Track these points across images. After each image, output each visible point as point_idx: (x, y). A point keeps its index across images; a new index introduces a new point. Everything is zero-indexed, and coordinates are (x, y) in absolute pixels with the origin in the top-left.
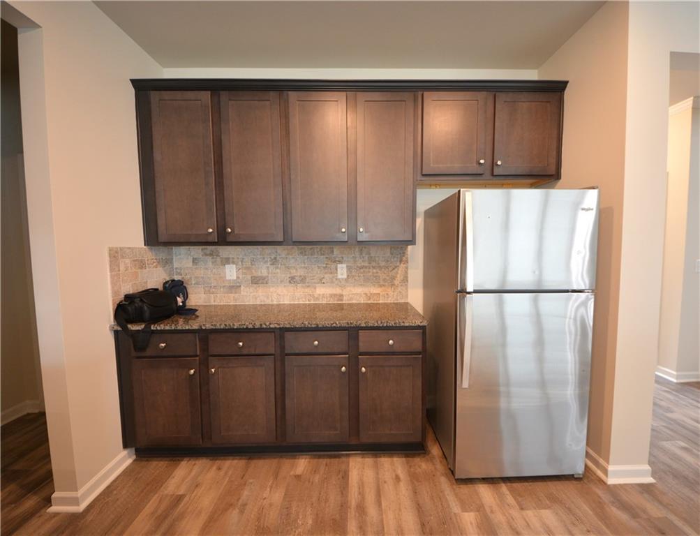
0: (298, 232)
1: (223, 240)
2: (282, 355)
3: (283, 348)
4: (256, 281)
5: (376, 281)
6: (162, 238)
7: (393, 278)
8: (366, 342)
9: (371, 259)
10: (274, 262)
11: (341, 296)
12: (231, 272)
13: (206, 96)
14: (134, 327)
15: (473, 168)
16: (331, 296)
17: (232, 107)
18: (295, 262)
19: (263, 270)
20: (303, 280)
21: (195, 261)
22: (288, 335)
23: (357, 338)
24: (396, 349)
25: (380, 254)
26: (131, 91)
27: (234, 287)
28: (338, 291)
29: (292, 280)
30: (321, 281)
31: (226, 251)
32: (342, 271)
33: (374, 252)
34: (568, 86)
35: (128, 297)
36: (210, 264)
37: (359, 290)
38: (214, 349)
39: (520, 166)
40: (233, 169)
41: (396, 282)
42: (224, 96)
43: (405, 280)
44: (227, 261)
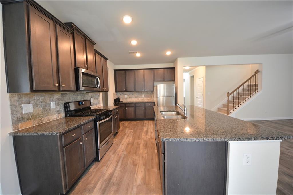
0: (137, 90)
1: (126, 91)
2: (135, 107)
3: (135, 105)
4: (130, 97)
5: (148, 97)
6: (118, 91)
7: (151, 97)
8: (146, 104)
9: (148, 94)
10: (133, 94)
11: (143, 100)
12: (126, 96)
13: (124, 71)
14: (116, 103)
15: (162, 80)
16: (142, 100)
17: (127, 72)
18: (136, 94)
19: (131, 96)
20: (137, 97)
21: (121, 95)
22: (136, 104)
23: (145, 104)
24: (151, 105)
25: (149, 93)
26: (113, 71)
27: (126, 99)
28: (143, 99)
29: (135, 97)
30: (140, 97)
31: (125, 93)
32: (143, 96)
33: (148, 92)
34: (175, 69)
35: (115, 99)
36: (123, 95)
37: (146, 99)
38: (126, 106)
39: (169, 80)
40: (127, 81)
41: (152, 97)
42: (126, 71)
43: (153, 97)
44: (125, 94)
